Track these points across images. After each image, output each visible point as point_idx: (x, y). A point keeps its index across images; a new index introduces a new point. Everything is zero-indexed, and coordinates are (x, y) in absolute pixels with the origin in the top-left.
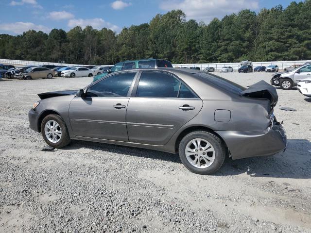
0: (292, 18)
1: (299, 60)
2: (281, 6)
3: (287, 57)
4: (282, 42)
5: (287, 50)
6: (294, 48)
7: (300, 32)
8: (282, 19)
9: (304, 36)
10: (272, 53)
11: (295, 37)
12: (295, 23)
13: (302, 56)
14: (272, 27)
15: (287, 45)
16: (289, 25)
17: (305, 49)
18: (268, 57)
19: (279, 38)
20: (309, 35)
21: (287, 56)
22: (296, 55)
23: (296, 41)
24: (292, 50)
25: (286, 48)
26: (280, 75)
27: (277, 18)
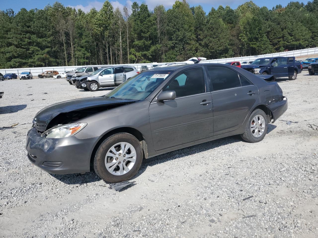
0: (27, 24)
1: (45, 66)
2: (12, 10)
3: (33, 64)
4: (24, 48)
5: (31, 57)
6: (37, 55)
7: (39, 40)
8: (17, 24)
9: (44, 44)
10: (15, 59)
11: (35, 44)
12: (32, 30)
13: (47, 62)
14: (7, 31)
15: (30, 52)
16: (27, 32)
17: (48, 56)
18: (12, 63)
19: (19, 44)
20: (48, 43)
21: (33, 62)
22: (41, 62)
23: (37, 48)
24: (36, 57)
25: (29, 55)
26: (86, 78)
27: (11, 23)
